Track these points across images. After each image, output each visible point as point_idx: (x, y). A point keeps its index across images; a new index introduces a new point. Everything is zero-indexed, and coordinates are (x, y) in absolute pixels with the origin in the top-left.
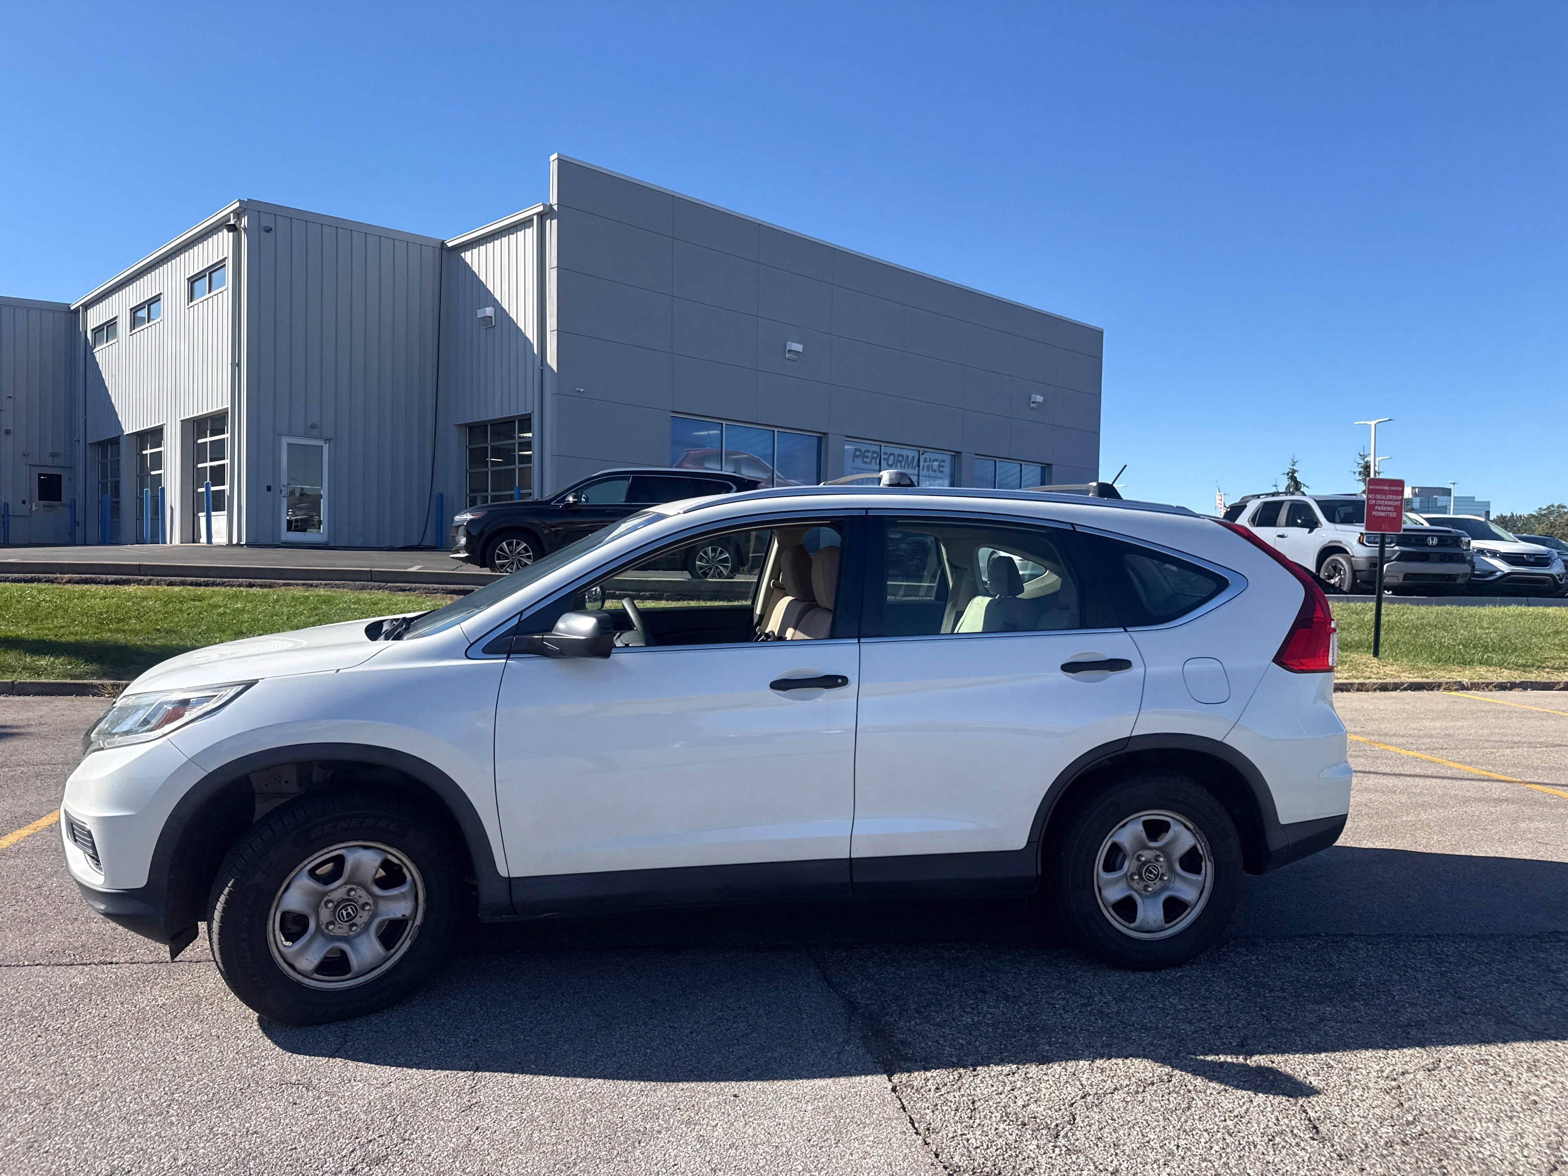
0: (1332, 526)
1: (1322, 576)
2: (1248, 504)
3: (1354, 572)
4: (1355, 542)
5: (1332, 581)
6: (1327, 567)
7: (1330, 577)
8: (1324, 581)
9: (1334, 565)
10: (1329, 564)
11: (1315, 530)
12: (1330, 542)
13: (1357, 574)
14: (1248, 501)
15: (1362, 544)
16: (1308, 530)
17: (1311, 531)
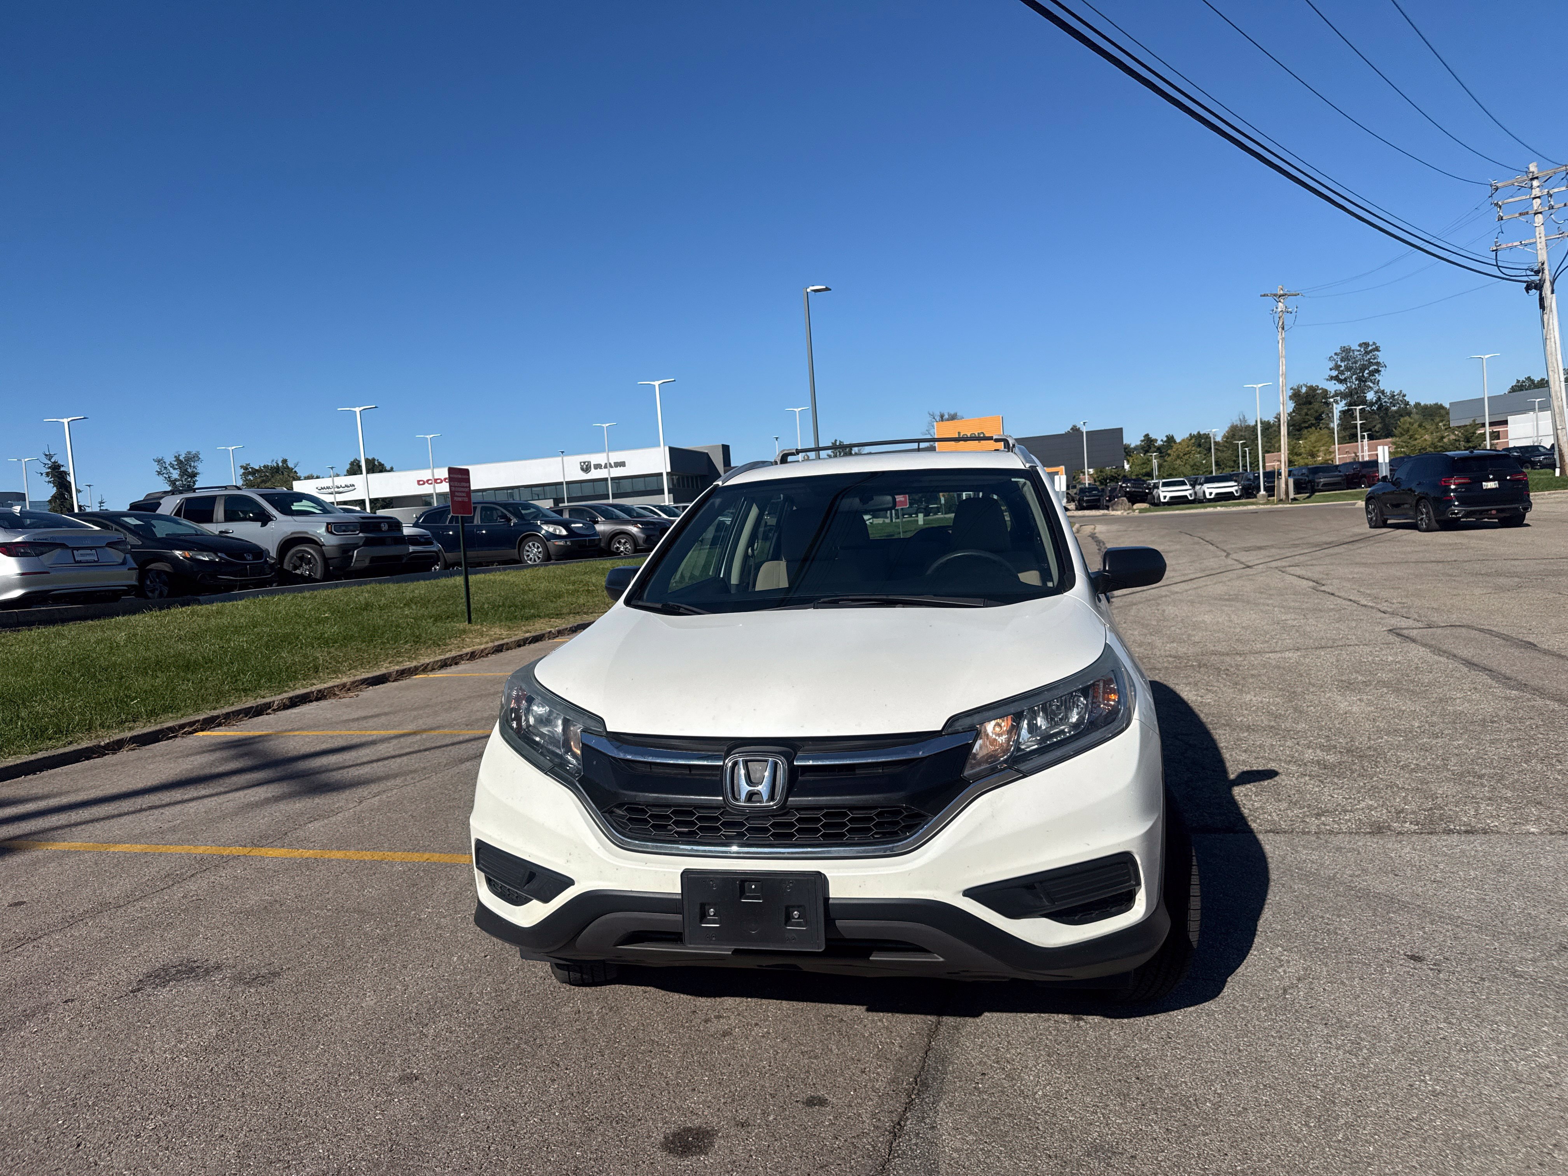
0: (288, 518)
1: (286, 567)
3: (326, 560)
4: (322, 530)
5: (298, 572)
6: (292, 558)
7: (296, 568)
8: (291, 572)
9: (300, 555)
10: (294, 555)
11: (271, 523)
12: (292, 533)
13: (329, 561)
14: (160, 498)
15: (331, 533)
16: (259, 524)
17: (264, 524)
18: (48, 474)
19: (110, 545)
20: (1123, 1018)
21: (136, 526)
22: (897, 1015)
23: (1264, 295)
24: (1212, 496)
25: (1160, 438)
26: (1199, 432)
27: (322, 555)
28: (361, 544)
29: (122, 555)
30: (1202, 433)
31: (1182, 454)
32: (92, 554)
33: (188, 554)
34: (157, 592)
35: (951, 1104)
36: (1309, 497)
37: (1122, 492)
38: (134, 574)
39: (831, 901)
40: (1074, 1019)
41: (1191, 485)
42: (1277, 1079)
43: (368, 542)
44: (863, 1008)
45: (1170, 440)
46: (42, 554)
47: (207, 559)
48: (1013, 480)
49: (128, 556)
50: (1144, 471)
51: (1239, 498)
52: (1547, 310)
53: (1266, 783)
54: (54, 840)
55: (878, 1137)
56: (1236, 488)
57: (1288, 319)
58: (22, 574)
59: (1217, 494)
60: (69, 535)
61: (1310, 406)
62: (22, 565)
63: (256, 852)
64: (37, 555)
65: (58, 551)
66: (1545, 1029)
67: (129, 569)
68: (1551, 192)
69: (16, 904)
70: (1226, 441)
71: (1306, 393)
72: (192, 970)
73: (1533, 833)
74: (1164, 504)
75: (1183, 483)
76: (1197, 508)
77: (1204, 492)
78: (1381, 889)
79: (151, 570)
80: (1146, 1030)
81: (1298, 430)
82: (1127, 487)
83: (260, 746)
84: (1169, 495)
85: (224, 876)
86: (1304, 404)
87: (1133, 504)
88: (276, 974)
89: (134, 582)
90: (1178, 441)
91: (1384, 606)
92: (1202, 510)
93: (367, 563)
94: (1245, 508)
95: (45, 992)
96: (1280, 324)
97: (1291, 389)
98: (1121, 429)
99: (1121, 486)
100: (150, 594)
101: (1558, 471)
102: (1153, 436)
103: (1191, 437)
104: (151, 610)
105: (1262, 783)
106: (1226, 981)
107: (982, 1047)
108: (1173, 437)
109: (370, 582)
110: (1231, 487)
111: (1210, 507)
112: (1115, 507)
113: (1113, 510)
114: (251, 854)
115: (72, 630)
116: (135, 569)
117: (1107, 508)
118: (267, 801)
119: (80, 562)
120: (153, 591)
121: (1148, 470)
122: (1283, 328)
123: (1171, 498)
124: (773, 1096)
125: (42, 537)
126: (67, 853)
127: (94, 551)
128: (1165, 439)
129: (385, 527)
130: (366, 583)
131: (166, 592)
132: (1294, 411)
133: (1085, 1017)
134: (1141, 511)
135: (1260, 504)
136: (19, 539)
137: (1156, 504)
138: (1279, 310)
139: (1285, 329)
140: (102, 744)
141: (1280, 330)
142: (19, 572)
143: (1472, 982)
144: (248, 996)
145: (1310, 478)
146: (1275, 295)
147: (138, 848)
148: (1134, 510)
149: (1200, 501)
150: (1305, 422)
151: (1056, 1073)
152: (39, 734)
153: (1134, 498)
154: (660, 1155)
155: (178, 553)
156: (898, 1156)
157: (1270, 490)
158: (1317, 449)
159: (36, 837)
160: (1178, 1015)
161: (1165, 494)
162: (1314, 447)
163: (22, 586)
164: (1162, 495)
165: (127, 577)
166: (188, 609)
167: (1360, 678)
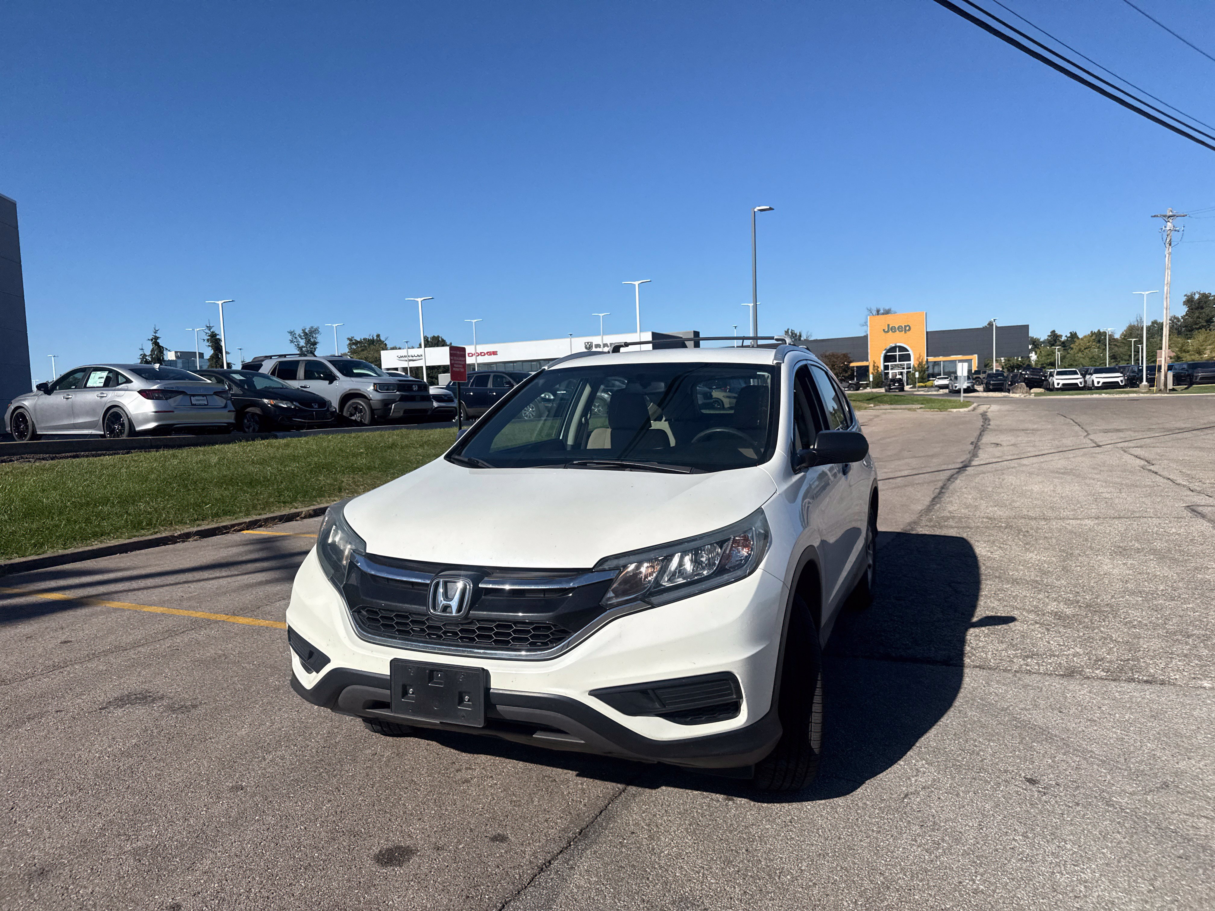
0: (348, 379)
1: (345, 414)
2: (263, 363)
3: (373, 410)
4: (371, 389)
5: (353, 418)
6: (349, 408)
7: (352, 415)
8: (347, 418)
9: (354, 406)
10: (350, 406)
11: (335, 382)
12: (350, 390)
13: (375, 411)
14: (263, 361)
15: (377, 391)
16: (327, 382)
17: (331, 383)
18: (208, 340)
19: (217, 393)
20: (764, 802)
21: (240, 380)
22: (596, 781)
23: (1154, 216)
24: (1100, 385)
25: (1064, 334)
26: (1099, 330)
27: (370, 406)
28: (398, 399)
29: (225, 401)
30: (1102, 331)
31: (1083, 349)
32: (204, 400)
33: (273, 402)
34: (251, 429)
35: (595, 852)
36: (1186, 389)
37: (1022, 378)
38: (233, 415)
39: (492, 691)
40: (726, 799)
41: (1082, 374)
42: (855, 864)
43: (403, 399)
44: (575, 773)
45: (1074, 336)
46: (170, 398)
47: (285, 406)
48: (758, 373)
49: (229, 402)
50: (1049, 361)
51: (1123, 387)
53: (1000, 627)
54: (113, 600)
55: (527, 870)
56: (1122, 378)
57: (1175, 236)
58: (156, 412)
59: (1104, 383)
60: (190, 386)
61: (1202, 311)
62: (157, 406)
63: (232, 619)
64: (167, 399)
65: (180, 397)
66: (1105, 851)
67: (229, 411)
69: (65, 642)
70: (1124, 339)
71: (1199, 299)
72: (146, 697)
73: (1204, 688)
74: (1058, 389)
75: (1075, 373)
76: (1085, 394)
77: (1093, 381)
78: (1040, 722)
79: (248, 412)
80: (777, 813)
81: (1190, 331)
82: (1026, 374)
83: (278, 544)
84: (1061, 382)
85: (201, 635)
86: (1197, 308)
87: (1030, 389)
88: (194, 706)
89: (232, 421)
90: (1080, 336)
91: (1196, 486)
92: (1089, 396)
93: (401, 414)
94: (1127, 396)
95: (49, 703)
96: (1168, 240)
97: (1185, 296)
98: (1028, 326)
99: (1021, 373)
100: (247, 430)
102: (1058, 332)
103: (1092, 334)
104: (241, 441)
105: (996, 627)
106: (864, 783)
107: (644, 812)
108: (1076, 334)
109: (401, 428)
110: (1118, 378)
111: (1096, 393)
112: (1014, 390)
113: (1013, 393)
114: (228, 620)
115: (184, 453)
116: (234, 411)
117: (1009, 391)
118: (261, 583)
119: (195, 405)
120: (248, 428)
121: (1052, 360)
122: (1170, 245)
123: (1064, 385)
124: (471, 830)
125: (169, 386)
126: (115, 610)
127: (205, 398)
128: (1069, 335)
129: (415, 388)
130: (398, 428)
131: (257, 428)
132: (1187, 315)
133: (735, 798)
134: (1037, 394)
135: (1142, 392)
136: (155, 387)
137: (1050, 389)
138: (1168, 228)
139: (1172, 245)
140: (176, 535)
141: (1167, 245)
142: (154, 410)
143: (1066, 805)
144: (170, 720)
145: (1190, 372)
146: (1165, 216)
147: (159, 610)
148: (1030, 394)
149: (1088, 388)
150: (1197, 324)
151: (687, 838)
152: (137, 526)
153: (1031, 384)
154: (369, 863)
155: (266, 401)
156: (534, 886)
157: (1151, 381)
158: (1204, 347)
159: (103, 597)
160: (808, 805)
161: (1058, 381)
162: (1202, 346)
163: (156, 421)
164: (1056, 382)
165: (227, 417)
166: (266, 442)
167: (1137, 545)
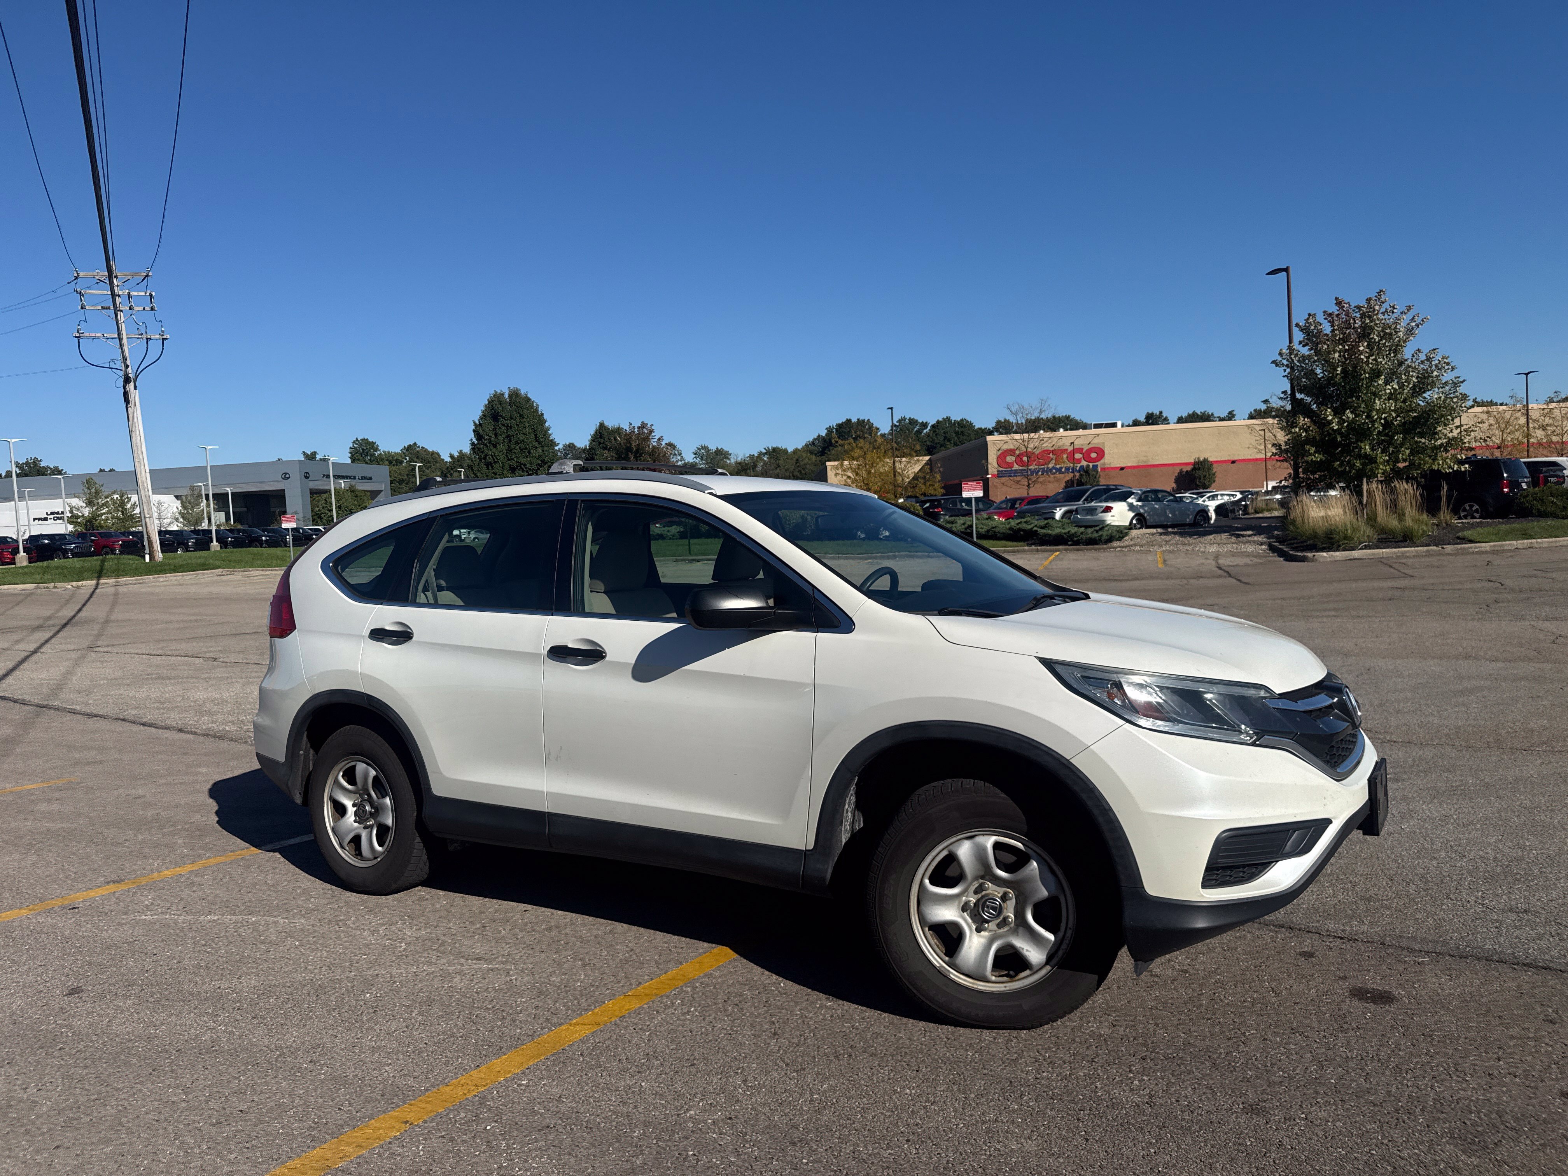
52: (131, 404)
68: (133, 293)
101: (147, 557)
